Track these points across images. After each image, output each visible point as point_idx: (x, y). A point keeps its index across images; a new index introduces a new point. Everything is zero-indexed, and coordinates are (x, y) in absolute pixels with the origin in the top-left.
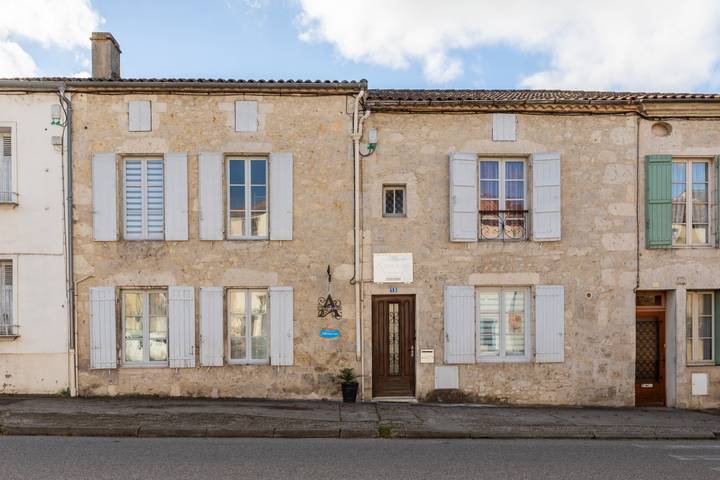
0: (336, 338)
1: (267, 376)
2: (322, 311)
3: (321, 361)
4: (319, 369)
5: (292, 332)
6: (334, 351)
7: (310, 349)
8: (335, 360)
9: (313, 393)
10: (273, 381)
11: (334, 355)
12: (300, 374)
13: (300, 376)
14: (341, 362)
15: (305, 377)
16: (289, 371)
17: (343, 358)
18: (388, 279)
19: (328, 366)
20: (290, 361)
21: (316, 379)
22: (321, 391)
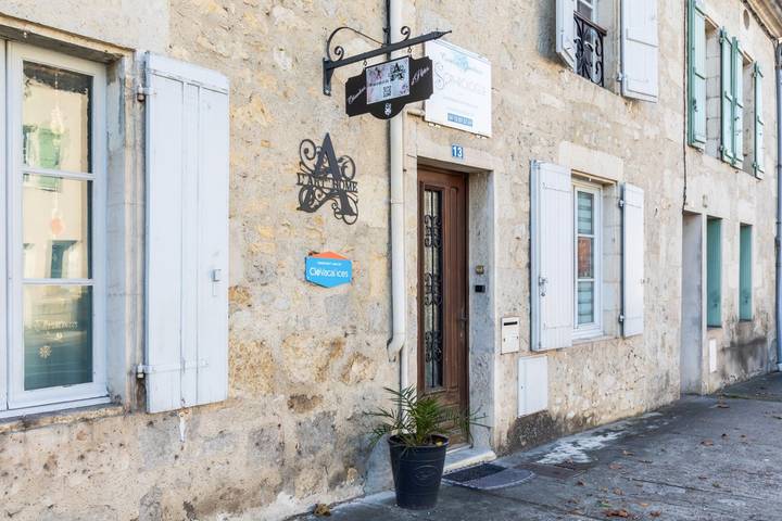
0: (341, 289)
1: (124, 462)
2: (309, 188)
3: (301, 370)
4: (299, 401)
5: (223, 264)
6: (337, 333)
7: (270, 332)
8: (338, 364)
9: (283, 497)
10: (145, 483)
11: (336, 345)
12: (241, 429)
13: (244, 441)
14: (356, 368)
15: (259, 440)
16: (209, 425)
17: (358, 356)
18: (453, 118)
19: (322, 389)
20: (215, 385)
21: (292, 440)
22: (306, 478)
